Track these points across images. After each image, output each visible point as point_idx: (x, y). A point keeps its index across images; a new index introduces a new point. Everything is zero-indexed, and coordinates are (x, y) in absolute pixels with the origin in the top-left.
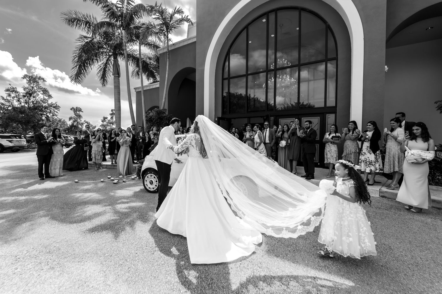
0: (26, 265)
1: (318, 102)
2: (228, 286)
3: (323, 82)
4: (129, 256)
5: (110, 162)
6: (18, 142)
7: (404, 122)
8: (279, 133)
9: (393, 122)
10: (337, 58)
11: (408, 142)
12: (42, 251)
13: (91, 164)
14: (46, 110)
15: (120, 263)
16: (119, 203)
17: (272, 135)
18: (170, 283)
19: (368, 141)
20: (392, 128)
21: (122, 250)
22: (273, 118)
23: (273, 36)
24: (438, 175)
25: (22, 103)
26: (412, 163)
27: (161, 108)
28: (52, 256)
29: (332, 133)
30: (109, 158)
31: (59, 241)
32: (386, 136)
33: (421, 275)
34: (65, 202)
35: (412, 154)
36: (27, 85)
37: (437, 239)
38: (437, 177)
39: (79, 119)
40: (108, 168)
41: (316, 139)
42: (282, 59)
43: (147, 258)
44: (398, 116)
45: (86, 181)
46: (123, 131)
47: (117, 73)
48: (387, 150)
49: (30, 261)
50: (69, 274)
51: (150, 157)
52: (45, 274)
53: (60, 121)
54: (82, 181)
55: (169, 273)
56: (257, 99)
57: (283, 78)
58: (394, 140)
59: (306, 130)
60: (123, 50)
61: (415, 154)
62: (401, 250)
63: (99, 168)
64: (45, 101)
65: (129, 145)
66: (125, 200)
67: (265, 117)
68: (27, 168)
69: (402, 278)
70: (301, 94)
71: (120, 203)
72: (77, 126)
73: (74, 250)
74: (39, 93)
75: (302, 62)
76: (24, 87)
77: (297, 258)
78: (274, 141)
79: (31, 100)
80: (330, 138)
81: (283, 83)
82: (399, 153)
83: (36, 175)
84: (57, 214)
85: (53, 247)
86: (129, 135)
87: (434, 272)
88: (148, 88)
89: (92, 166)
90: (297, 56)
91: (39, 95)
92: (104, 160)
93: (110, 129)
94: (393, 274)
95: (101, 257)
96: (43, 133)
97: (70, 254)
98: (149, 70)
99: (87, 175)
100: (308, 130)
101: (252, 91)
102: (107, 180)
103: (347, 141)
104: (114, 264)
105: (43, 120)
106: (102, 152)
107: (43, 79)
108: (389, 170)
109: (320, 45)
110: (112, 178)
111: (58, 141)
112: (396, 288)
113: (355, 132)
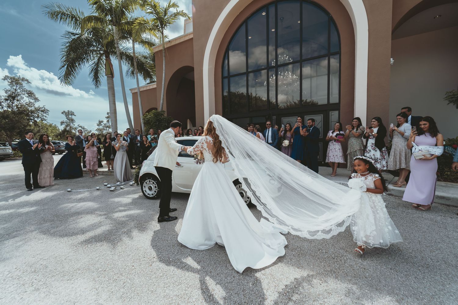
0: (6, 288)
1: (321, 99)
2: (230, 297)
3: (326, 77)
4: (125, 269)
5: (106, 168)
6: (2, 150)
7: (410, 117)
8: (281, 132)
9: (399, 117)
10: (341, 52)
11: (415, 138)
12: (27, 271)
13: (85, 171)
14: (33, 114)
15: (115, 277)
16: (115, 212)
17: (275, 135)
18: (168, 297)
19: (373, 138)
20: (398, 123)
21: (117, 264)
22: (275, 117)
23: (273, 30)
24: (447, 171)
25: (5, 107)
26: (420, 159)
27: (160, 109)
28: (38, 275)
29: (335, 131)
30: (106, 164)
31: (46, 258)
32: (391, 132)
33: (432, 277)
34: (55, 214)
35: (420, 150)
36: (9, 88)
37: (447, 238)
38: (446, 173)
39: (72, 124)
40: (104, 175)
41: (320, 138)
42: (283, 55)
43: (144, 270)
44: (404, 110)
45: (80, 190)
46: (118, 135)
47: (110, 74)
48: (393, 147)
49: (12, 283)
50: (56, 295)
51: (148, 162)
52: (29, 297)
53: (51, 126)
54: (76, 190)
55: (167, 286)
56: (260, 98)
57: (285, 75)
58: (400, 136)
59: (308, 128)
60: (115, 48)
61: (422, 150)
62: (410, 251)
63: (95, 175)
64: (32, 104)
65: (126, 150)
66: (123, 208)
67: (267, 116)
68: (13, 178)
69: (413, 281)
70: (303, 92)
71: (117, 212)
72: (71, 131)
73: (63, 267)
74: (24, 96)
75: (303, 58)
76: (5, 89)
77: (302, 262)
78: (276, 141)
79: (15, 104)
80: (334, 136)
81: (286, 80)
82: (406, 149)
83: (23, 185)
84: (45, 227)
85: (39, 265)
86: (126, 139)
87: (445, 274)
88: (145, 89)
89: (87, 174)
90: (299, 51)
91: (23, 98)
92: (101, 166)
93: (106, 133)
94: (403, 277)
95: (94, 272)
96: (29, 140)
97: (59, 272)
98: (145, 69)
99: (81, 183)
100: (311, 129)
101: (254, 89)
102: (103, 187)
103: (351, 138)
104: (107, 280)
105: (30, 126)
106: (97, 157)
107: (27, 80)
108: (393, 167)
109: (323, 39)
110: (109, 186)
111: (46, 148)
112: (407, 293)
113: (359, 129)
